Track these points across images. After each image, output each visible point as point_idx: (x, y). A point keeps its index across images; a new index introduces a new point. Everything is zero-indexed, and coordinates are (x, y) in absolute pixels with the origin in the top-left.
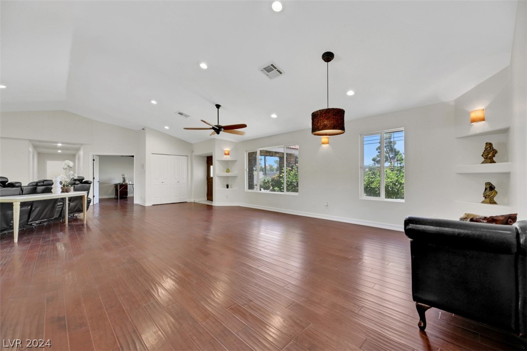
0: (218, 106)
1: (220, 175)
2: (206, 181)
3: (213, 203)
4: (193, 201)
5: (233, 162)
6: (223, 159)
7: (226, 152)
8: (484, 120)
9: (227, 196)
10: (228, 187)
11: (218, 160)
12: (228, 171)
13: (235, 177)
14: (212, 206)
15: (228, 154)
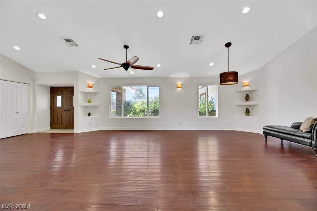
0: (126, 47)
1: (82, 105)
2: (50, 110)
3: (75, 130)
4: (36, 132)
5: (95, 94)
6: (86, 91)
7: (90, 85)
8: (248, 86)
9: (90, 123)
10: (89, 115)
11: (80, 92)
12: (89, 101)
13: (96, 107)
14: (73, 133)
15: (91, 87)
